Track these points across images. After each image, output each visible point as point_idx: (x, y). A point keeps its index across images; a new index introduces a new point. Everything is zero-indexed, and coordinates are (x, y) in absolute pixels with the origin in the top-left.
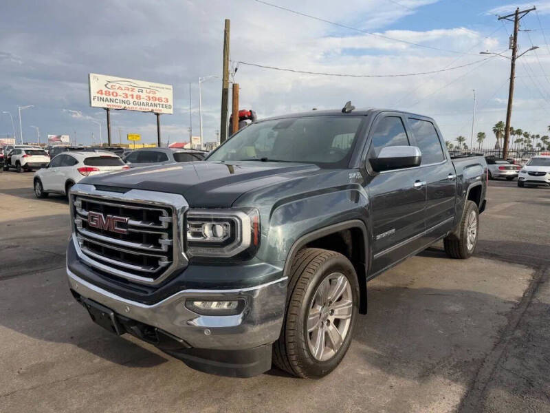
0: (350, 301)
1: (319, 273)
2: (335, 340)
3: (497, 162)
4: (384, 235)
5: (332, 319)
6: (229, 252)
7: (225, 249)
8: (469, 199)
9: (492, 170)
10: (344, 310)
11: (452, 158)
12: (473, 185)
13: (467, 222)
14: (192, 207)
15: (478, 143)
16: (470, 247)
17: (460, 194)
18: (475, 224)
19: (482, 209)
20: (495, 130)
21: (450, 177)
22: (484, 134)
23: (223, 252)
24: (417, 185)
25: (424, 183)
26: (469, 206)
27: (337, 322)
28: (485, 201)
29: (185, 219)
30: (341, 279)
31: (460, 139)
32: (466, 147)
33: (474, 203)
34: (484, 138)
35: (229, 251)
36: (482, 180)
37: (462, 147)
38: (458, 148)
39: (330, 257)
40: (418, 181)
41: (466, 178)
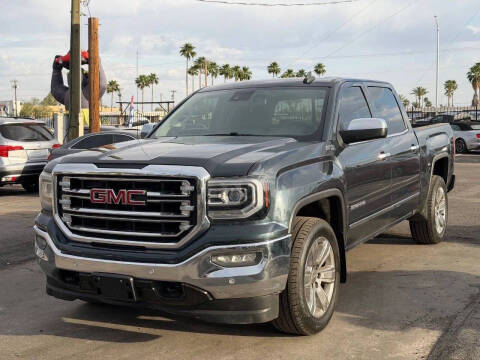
0: (333, 266)
1: (311, 235)
2: (323, 302)
3: (472, 127)
4: (357, 206)
5: (319, 281)
6: (246, 214)
7: (242, 211)
8: (434, 174)
9: (467, 139)
10: (328, 273)
11: (414, 126)
12: (437, 157)
13: (434, 199)
14: (213, 177)
15: (446, 98)
16: (439, 230)
17: (425, 168)
18: (443, 203)
19: (450, 187)
20: (470, 77)
21: (413, 148)
22: (454, 82)
23: (241, 213)
24: (382, 156)
25: (389, 154)
26: (435, 181)
27: (323, 285)
28: (453, 177)
29: (207, 188)
30: (326, 243)
31: (420, 92)
32: (428, 104)
33: (440, 178)
34: (455, 88)
35: (246, 212)
36: (448, 151)
37: (423, 104)
38: (416, 105)
39: (315, 223)
40: (382, 153)
41: (429, 149)
